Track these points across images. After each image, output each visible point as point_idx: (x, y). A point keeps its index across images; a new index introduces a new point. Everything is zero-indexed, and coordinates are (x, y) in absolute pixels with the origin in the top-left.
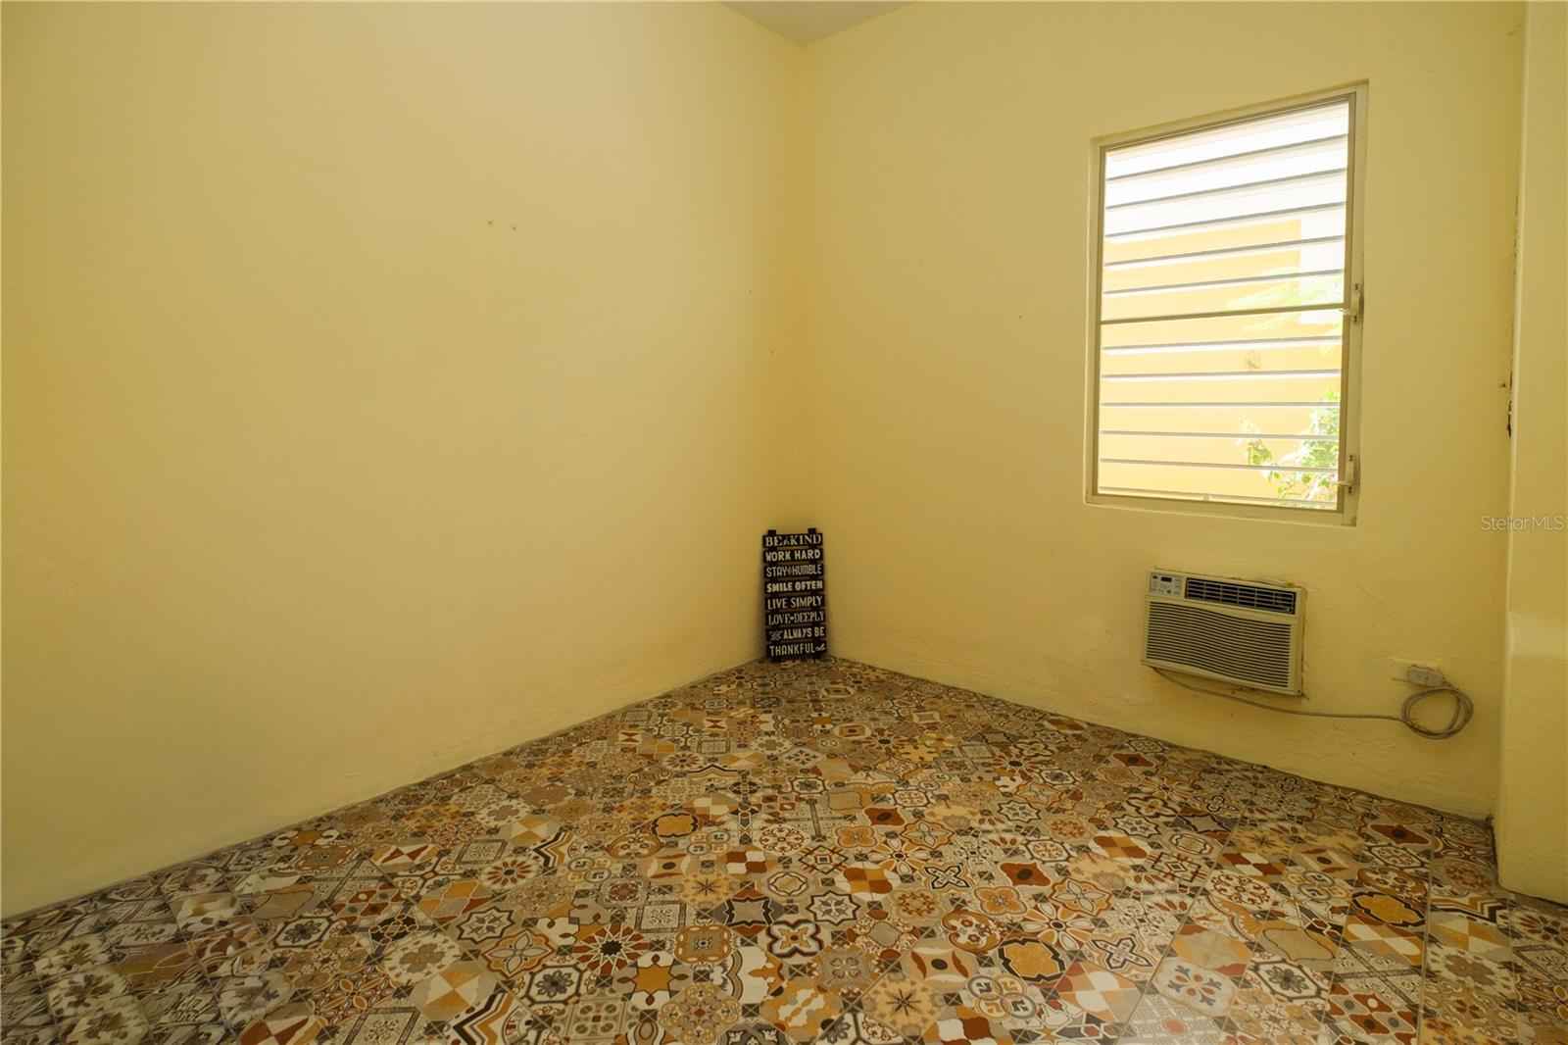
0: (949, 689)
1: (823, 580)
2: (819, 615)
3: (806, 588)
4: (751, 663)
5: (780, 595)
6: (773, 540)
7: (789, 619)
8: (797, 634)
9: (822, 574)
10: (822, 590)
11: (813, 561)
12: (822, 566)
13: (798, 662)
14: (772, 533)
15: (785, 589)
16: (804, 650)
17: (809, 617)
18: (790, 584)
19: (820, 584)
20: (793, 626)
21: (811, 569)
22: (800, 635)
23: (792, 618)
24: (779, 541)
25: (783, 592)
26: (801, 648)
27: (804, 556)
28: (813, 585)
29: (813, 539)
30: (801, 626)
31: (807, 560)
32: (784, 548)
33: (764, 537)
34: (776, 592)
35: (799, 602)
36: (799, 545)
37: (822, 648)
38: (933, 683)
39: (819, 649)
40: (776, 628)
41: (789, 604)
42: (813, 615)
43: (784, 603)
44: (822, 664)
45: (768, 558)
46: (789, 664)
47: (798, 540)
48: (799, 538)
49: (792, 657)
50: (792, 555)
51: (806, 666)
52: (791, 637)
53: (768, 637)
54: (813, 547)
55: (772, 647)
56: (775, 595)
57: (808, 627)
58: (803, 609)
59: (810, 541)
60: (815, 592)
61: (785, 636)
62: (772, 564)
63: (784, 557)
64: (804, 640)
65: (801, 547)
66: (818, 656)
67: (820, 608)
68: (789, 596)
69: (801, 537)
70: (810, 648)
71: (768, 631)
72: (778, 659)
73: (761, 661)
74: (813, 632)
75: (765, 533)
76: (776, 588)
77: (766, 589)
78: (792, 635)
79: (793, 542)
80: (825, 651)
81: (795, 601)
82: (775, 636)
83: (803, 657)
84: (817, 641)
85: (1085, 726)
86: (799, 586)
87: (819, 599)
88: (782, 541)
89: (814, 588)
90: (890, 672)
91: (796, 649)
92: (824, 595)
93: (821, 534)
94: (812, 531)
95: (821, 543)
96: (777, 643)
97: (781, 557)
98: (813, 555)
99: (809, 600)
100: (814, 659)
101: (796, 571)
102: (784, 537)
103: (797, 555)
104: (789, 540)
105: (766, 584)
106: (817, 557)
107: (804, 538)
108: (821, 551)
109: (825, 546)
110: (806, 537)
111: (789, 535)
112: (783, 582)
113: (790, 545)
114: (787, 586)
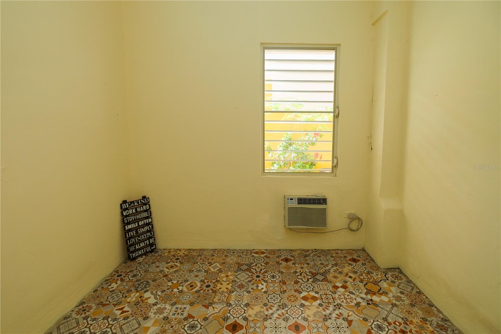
0: (214, 250)
1: (151, 218)
2: (151, 234)
3: (144, 223)
4: (120, 265)
5: (132, 230)
6: (126, 205)
7: (138, 239)
8: (142, 245)
9: (151, 215)
10: (152, 222)
11: (146, 211)
12: (150, 212)
13: (144, 257)
14: (125, 202)
15: (134, 226)
16: (146, 251)
17: (147, 236)
18: (136, 224)
19: (150, 220)
20: (140, 242)
21: (145, 214)
22: (144, 245)
23: (139, 238)
24: (129, 205)
25: (133, 228)
26: (145, 250)
27: (142, 209)
28: (147, 221)
29: (145, 201)
30: (143, 241)
31: (144, 210)
32: (132, 208)
33: (121, 205)
34: (130, 229)
35: (142, 230)
36: (139, 205)
37: (154, 247)
38: (206, 250)
39: (152, 248)
40: (131, 245)
41: (137, 232)
42: (148, 234)
43: (134, 233)
44: (156, 255)
45: (125, 214)
46: (141, 259)
47: (138, 203)
48: (138, 202)
49: (141, 256)
50: (136, 210)
51: (149, 258)
52: (139, 247)
53: (128, 250)
54: (145, 204)
55: (131, 255)
56: (130, 230)
57: (147, 240)
58: (143, 233)
59: (144, 202)
60: (148, 224)
61: (137, 247)
62: (126, 216)
63: (132, 212)
64: (146, 246)
65: (140, 206)
66: (152, 251)
67: (151, 231)
68: (136, 229)
69: (139, 201)
70: (149, 249)
71: (128, 248)
72: (134, 259)
73: (125, 262)
74: (149, 242)
75: (121, 202)
76: (130, 227)
77: (125, 228)
78: (140, 246)
79: (136, 204)
80: (155, 248)
81: (140, 230)
82: (132, 249)
83: (146, 254)
84: (151, 245)
85: (265, 251)
86: (140, 223)
87: (150, 226)
88: (131, 204)
89: (147, 222)
90: (187, 250)
91: (142, 251)
92: (152, 224)
93: (148, 198)
94: (144, 197)
95: (149, 202)
96: (133, 252)
97: (131, 212)
98: (146, 208)
99: (146, 228)
100: (151, 253)
101: (138, 217)
102: (131, 202)
103: (138, 209)
104: (134, 203)
105: (124, 226)
106: (148, 208)
107: (141, 201)
108: (149, 205)
109: (151, 203)
110: (142, 200)
111: (134, 201)
112: (133, 223)
113: (135, 206)
114: (135, 225)
